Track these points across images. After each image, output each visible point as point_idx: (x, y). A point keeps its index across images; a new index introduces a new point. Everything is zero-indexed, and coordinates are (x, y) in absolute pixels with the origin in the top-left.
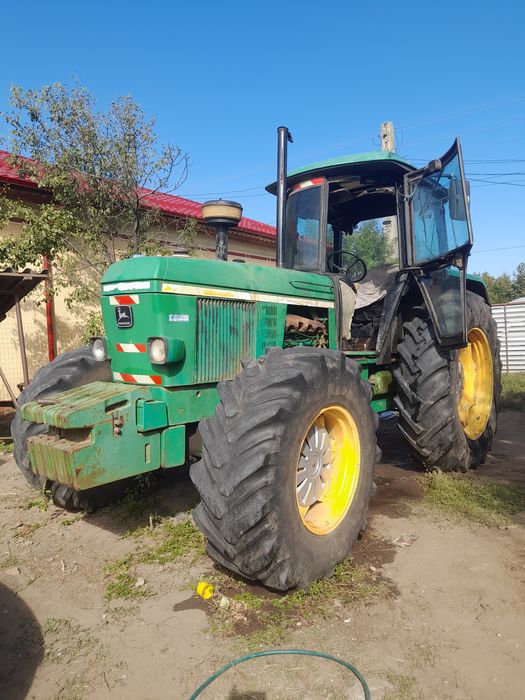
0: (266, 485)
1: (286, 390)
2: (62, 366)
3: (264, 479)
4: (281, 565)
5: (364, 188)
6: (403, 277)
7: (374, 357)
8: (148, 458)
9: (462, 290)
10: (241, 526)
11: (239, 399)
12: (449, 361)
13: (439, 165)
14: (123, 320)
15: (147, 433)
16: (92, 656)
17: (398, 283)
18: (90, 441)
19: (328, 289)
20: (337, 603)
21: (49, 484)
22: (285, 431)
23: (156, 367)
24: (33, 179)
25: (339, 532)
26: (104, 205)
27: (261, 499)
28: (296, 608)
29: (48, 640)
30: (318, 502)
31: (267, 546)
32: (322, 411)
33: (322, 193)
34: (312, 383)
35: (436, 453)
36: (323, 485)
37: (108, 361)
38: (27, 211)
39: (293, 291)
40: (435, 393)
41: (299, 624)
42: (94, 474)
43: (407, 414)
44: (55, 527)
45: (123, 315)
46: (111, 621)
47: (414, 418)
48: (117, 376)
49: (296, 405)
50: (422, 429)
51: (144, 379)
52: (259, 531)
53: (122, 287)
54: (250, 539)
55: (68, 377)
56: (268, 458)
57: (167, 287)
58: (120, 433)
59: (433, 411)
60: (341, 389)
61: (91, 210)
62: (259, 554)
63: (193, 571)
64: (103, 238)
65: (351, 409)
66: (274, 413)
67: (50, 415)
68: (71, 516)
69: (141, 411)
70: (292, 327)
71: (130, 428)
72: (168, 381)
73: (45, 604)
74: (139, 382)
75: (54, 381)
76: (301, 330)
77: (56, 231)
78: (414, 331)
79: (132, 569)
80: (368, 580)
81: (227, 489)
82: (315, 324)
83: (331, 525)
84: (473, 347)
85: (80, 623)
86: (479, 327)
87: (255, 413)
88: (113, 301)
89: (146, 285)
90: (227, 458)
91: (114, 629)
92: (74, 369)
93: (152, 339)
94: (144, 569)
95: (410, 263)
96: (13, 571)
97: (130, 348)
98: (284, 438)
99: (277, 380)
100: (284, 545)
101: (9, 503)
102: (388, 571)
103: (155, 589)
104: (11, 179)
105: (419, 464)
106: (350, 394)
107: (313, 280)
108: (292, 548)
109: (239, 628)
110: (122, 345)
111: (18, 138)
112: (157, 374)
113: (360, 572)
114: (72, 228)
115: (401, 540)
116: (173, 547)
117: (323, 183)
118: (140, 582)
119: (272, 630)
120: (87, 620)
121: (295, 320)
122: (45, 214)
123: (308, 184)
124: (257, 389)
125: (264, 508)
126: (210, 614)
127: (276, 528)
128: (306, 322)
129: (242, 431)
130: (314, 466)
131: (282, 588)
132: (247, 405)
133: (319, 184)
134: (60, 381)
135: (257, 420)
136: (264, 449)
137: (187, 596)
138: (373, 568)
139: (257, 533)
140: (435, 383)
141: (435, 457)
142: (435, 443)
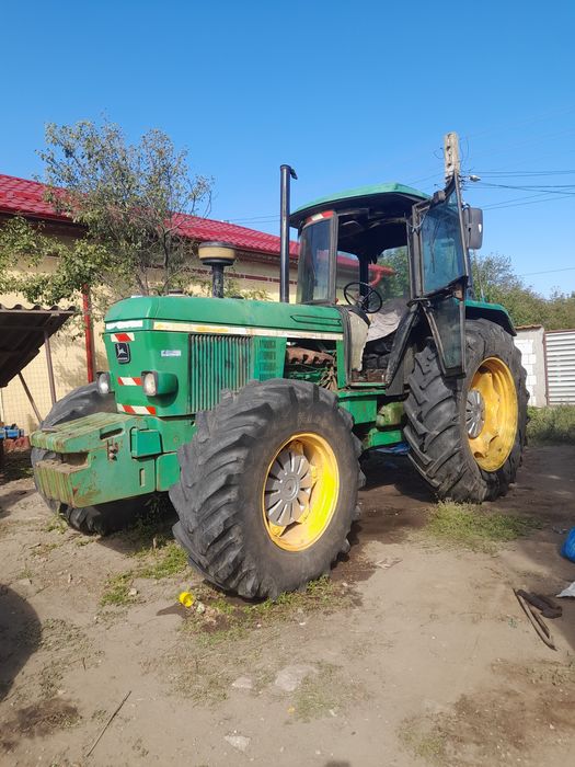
0: (229, 503)
1: (252, 418)
2: (77, 399)
3: (228, 497)
4: (247, 574)
5: (374, 220)
6: (414, 308)
7: (383, 388)
8: (143, 481)
9: (461, 321)
10: (208, 537)
11: (212, 426)
12: (455, 391)
13: (442, 196)
14: (122, 355)
15: (142, 459)
16: (77, 647)
17: (408, 313)
18: (87, 465)
19: (336, 322)
20: (300, 610)
21: (64, 507)
22: (249, 455)
23: (150, 398)
24: (68, 214)
25: (312, 550)
26: (135, 238)
27: (225, 514)
28: (262, 614)
29: (45, 634)
30: (295, 524)
31: (232, 555)
32: (293, 438)
33: (331, 225)
34: (280, 411)
35: (446, 483)
36: (302, 507)
37: (111, 394)
38: (60, 247)
39: (293, 325)
40: (441, 423)
41: (259, 625)
42: (90, 494)
43: (415, 445)
44: (70, 547)
45: (121, 351)
46: (100, 620)
47: (421, 448)
48: (120, 407)
49: (261, 432)
50: (430, 460)
51: (141, 410)
52: (225, 542)
53: (121, 325)
54: (216, 551)
55: (81, 408)
56: (230, 477)
57: (158, 325)
58: (114, 458)
59: (439, 442)
60: (314, 417)
61: (123, 243)
62: (225, 563)
63: (183, 585)
64: (138, 270)
65: (326, 436)
66: (237, 438)
67: (51, 441)
68: (86, 538)
69: (135, 439)
70: (295, 359)
71: (124, 453)
72: (161, 411)
73: (47, 608)
74: (137, 413)
75: (67, 413)
76: (306, 362)
77: (89, 266)
78: (423, 362)
79: (130, 581)
80: (336, 594)
81: (196, 505)
82: (322, 356)
83: (305, 543)
84: (494, 377)
85: (75, 622)
86: (497, 356)
87: (221, 438)
88: (114, 339)
89: (139, 324)
90: (197, 478)
91: (101, 628)
92: (87, 401)
93: (145, 373)
94: (141, 582)
95: (418, 294)
96: (26, 582)
97: (128, 381)
98: (247, 461)
99: (244, 409)
100: (248, 557)
101: (32, 526)
102: (359, 587)
103: (146, 598)
104: (48, 215)
105: (431, 495)
106: (324, 423)
107: (319, 313)
108: (258, 558)
109: (207, 628)
110: (122, 379)
111: (53, 175)
112: (152, 405)
113: (332, 587)
114: (107, 262)
115: (385, 562)
116: (169, 567)
117: (332, 216)
118: (133, 592)
119: (235, 629)
120: (80, 620)
121: (299, 353)
122: (79, 250)
123: (318, 217)
124: (225, 417)
125: (226, 522)
126: (185, 617)
127: (240, 541)
128: (311, 354)
129: (210, 455)
130: (290, 489)
131: (249, 596)
132: (216, 432)
133: (328, 217)
134: (73, 412)
135: (223, 444)
136: (228, 470)
137: (171, 604)
138: (345, 584)
139: (222, 545)
140: (440, 413)
141: (445, 487)
142: (442, 473)
